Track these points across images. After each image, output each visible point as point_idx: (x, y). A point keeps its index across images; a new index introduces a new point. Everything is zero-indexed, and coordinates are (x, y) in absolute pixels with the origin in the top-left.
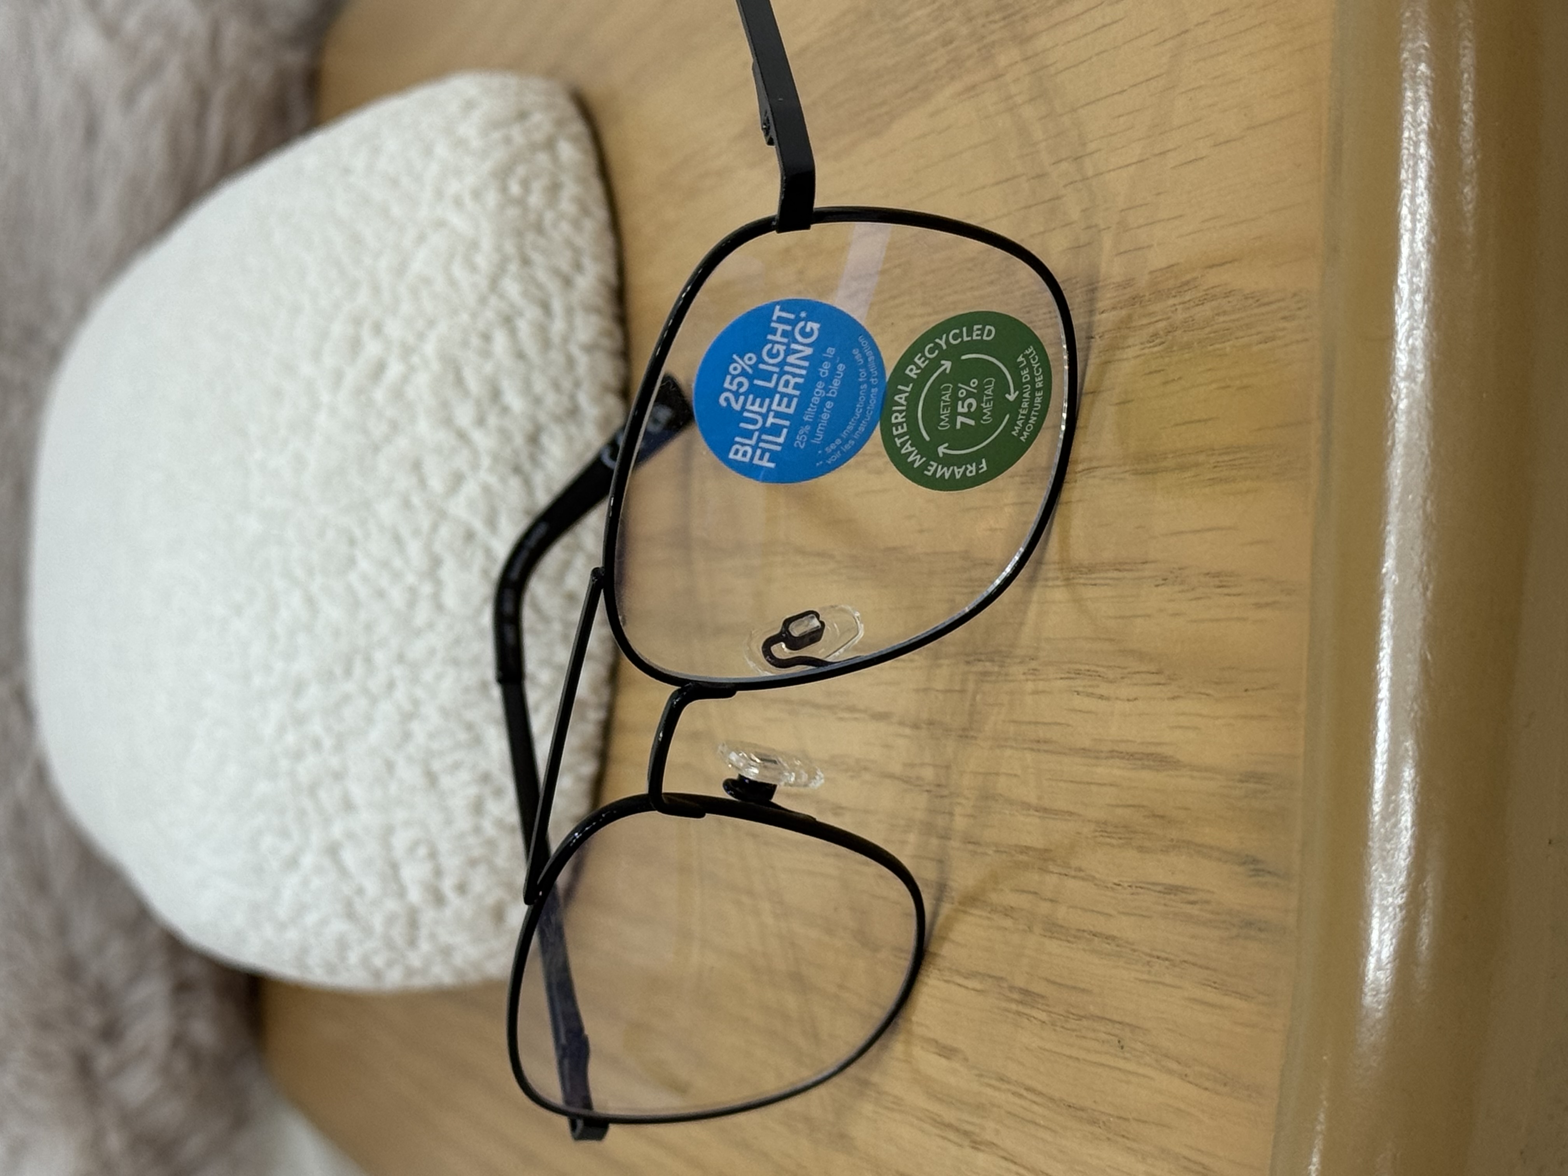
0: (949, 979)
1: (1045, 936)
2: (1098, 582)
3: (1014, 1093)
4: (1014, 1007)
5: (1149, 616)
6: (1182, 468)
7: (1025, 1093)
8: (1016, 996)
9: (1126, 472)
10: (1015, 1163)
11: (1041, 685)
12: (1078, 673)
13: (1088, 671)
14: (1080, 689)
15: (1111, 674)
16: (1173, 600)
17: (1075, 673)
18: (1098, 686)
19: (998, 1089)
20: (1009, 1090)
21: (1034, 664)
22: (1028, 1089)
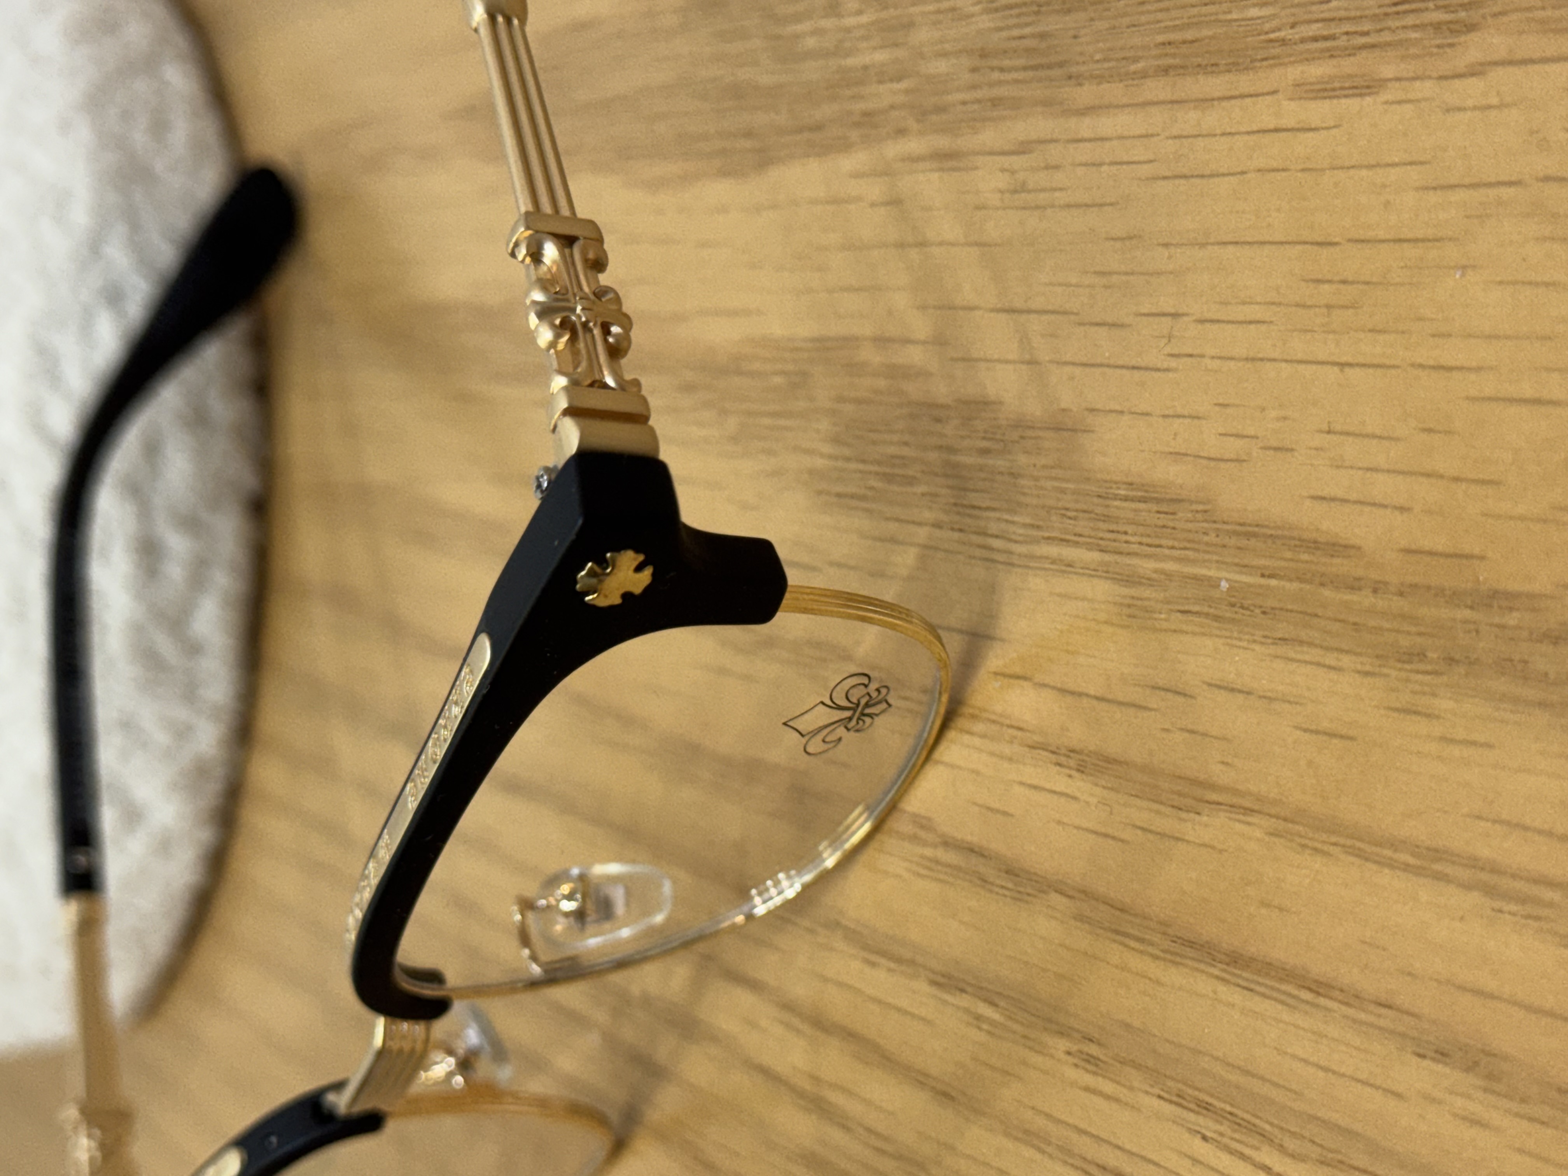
2: (1258, 988)
5: (1398, 1096)
6: (1490, 891)
9: (1335, 844)
11: (1108, 1087)
12: (1205, 1108)
13: (1231, 1114)
14: (1209, 1134)
15: (1291, 1144)
16: (1469, 1097)
17: (1199, 1106)
18: (1257, 1149)
21: (1093, 1049)
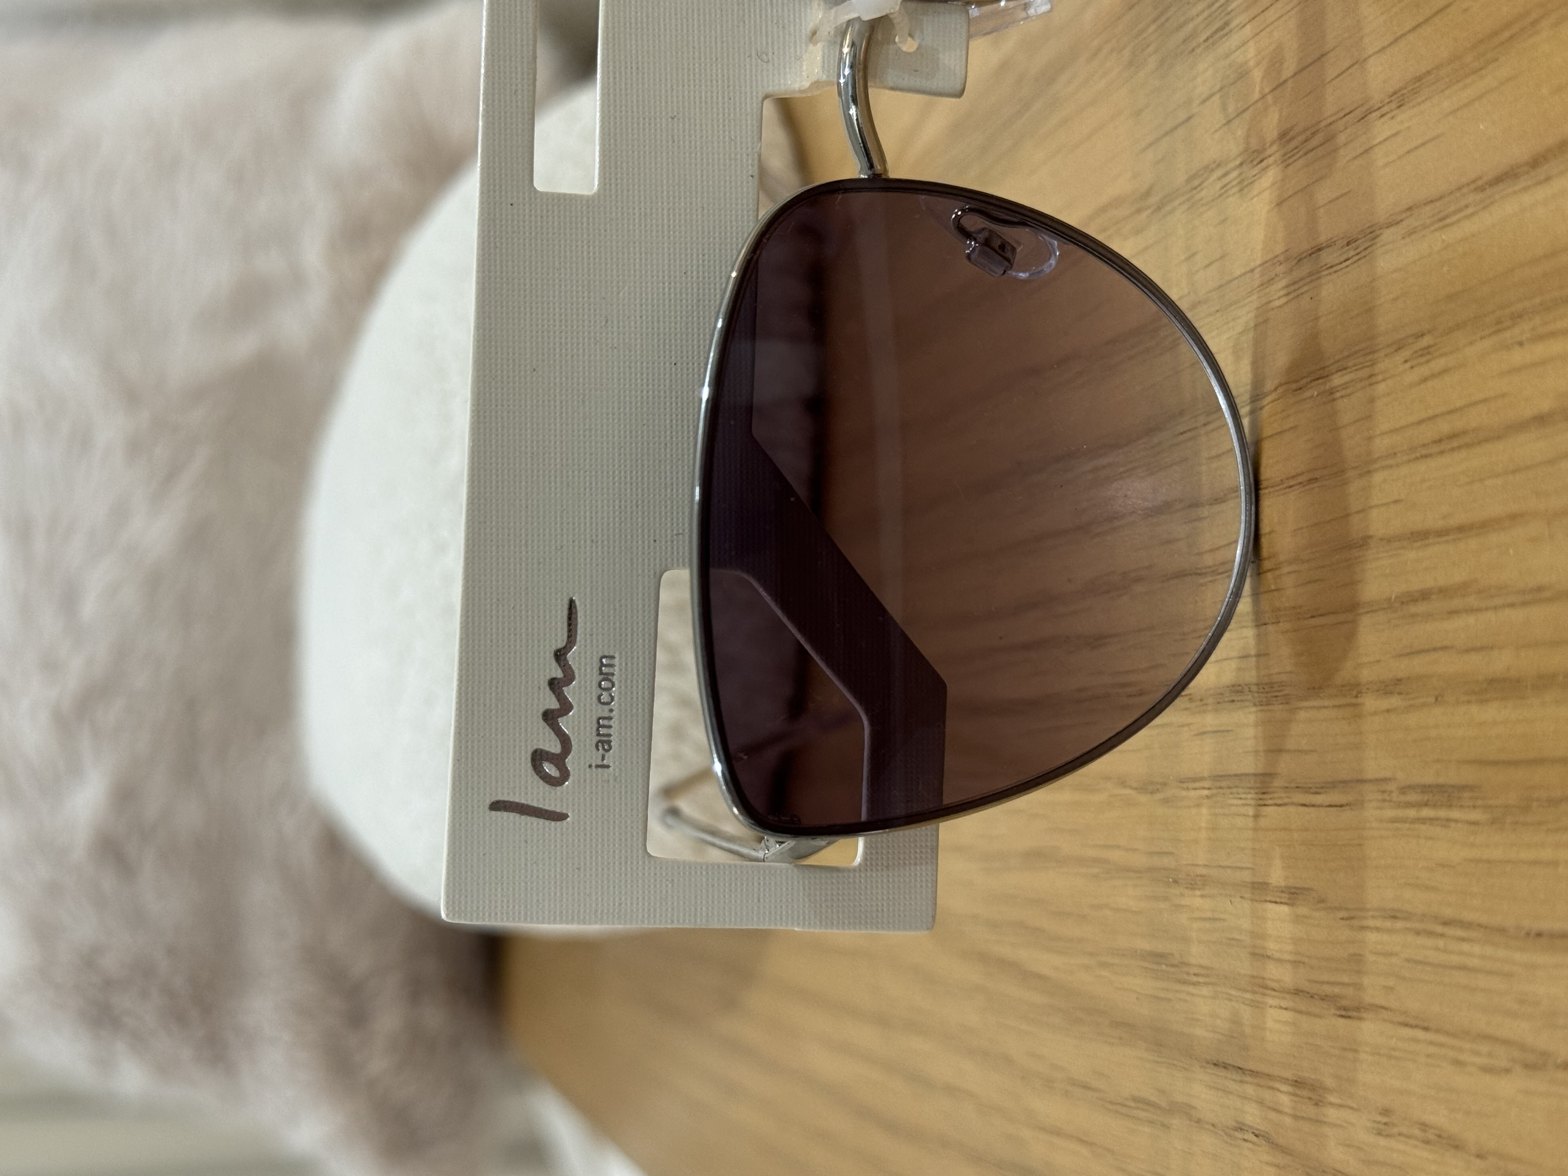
0: (1286, 800)
1: (1469, 702)
3: (1418, 933)
4: (1412, 813)
7: (1439, 929)
8: (1413, 797)
10: (1426, 1029)
19: (1390, 931)
20: (1407, 929)
22: (1446, 923)
